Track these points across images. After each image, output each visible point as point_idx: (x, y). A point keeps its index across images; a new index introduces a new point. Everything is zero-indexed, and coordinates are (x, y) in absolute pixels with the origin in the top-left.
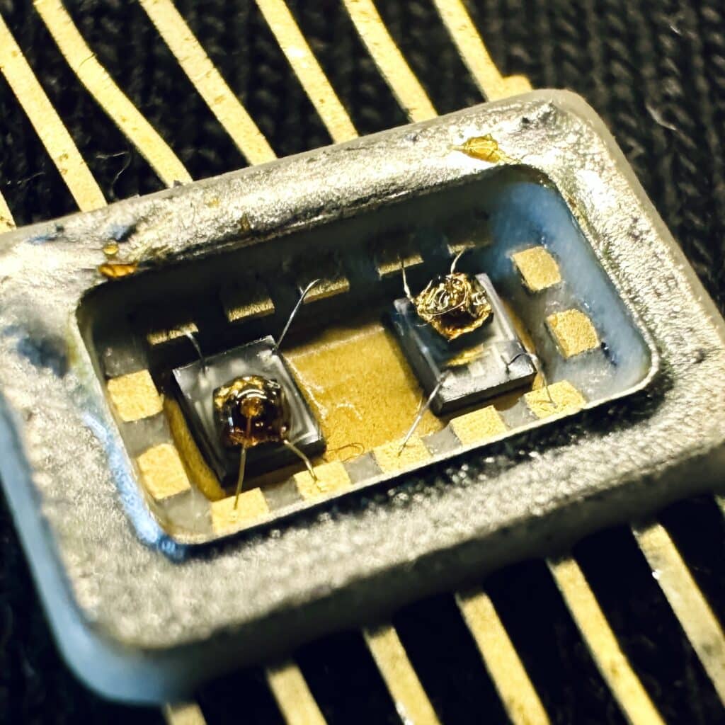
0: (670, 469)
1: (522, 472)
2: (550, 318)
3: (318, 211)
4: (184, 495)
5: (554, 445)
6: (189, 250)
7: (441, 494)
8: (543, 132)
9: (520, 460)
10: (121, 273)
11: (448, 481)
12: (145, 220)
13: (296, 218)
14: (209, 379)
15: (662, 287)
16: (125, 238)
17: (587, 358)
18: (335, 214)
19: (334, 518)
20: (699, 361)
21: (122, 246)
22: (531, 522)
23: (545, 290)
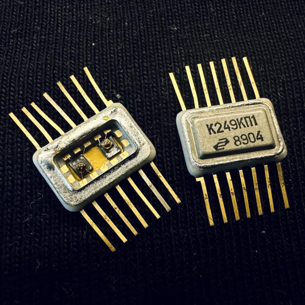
0: (141, 163)
1: (120, 168)
2: (122, 142)
3: (84, 135)
4: (75, 182)
5: (124, 163)
6: (66, 147)
7: (110, 174)
8: (115, 113)
9: (120, 167)
10: (58, 153)
11: (110, 172)
12: (59, 143)
13: (80, 137)
14: (74, 163)
15: (136, 134)
16: (57, 147)
17: (128, 146)
18: (86, 135)
19: (96, 182)
20: (143, 145)
21: (57, 148)
22: (123, 175)
23: (120, 137)
